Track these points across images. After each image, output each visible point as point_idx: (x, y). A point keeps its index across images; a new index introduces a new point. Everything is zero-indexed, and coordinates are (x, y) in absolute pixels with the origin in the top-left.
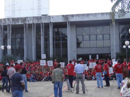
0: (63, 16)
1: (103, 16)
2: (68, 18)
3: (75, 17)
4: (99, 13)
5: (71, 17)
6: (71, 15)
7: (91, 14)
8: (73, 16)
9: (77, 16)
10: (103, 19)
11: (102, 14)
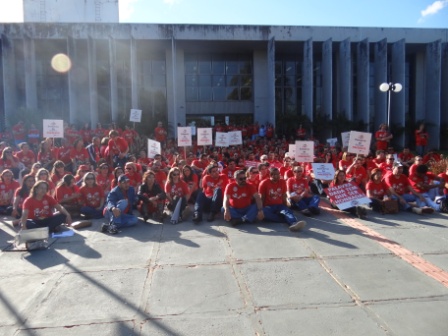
0: (161, 26)
1: (247, 32)
2: (171, 32)
3: (186, 30)
4: (239, 26)
5: (178, 29)
6: (178, 25)
7: (223, 27)
8: (182, 27)
9: (192, 29)
10: (249, 39)
11: (246, 28)
